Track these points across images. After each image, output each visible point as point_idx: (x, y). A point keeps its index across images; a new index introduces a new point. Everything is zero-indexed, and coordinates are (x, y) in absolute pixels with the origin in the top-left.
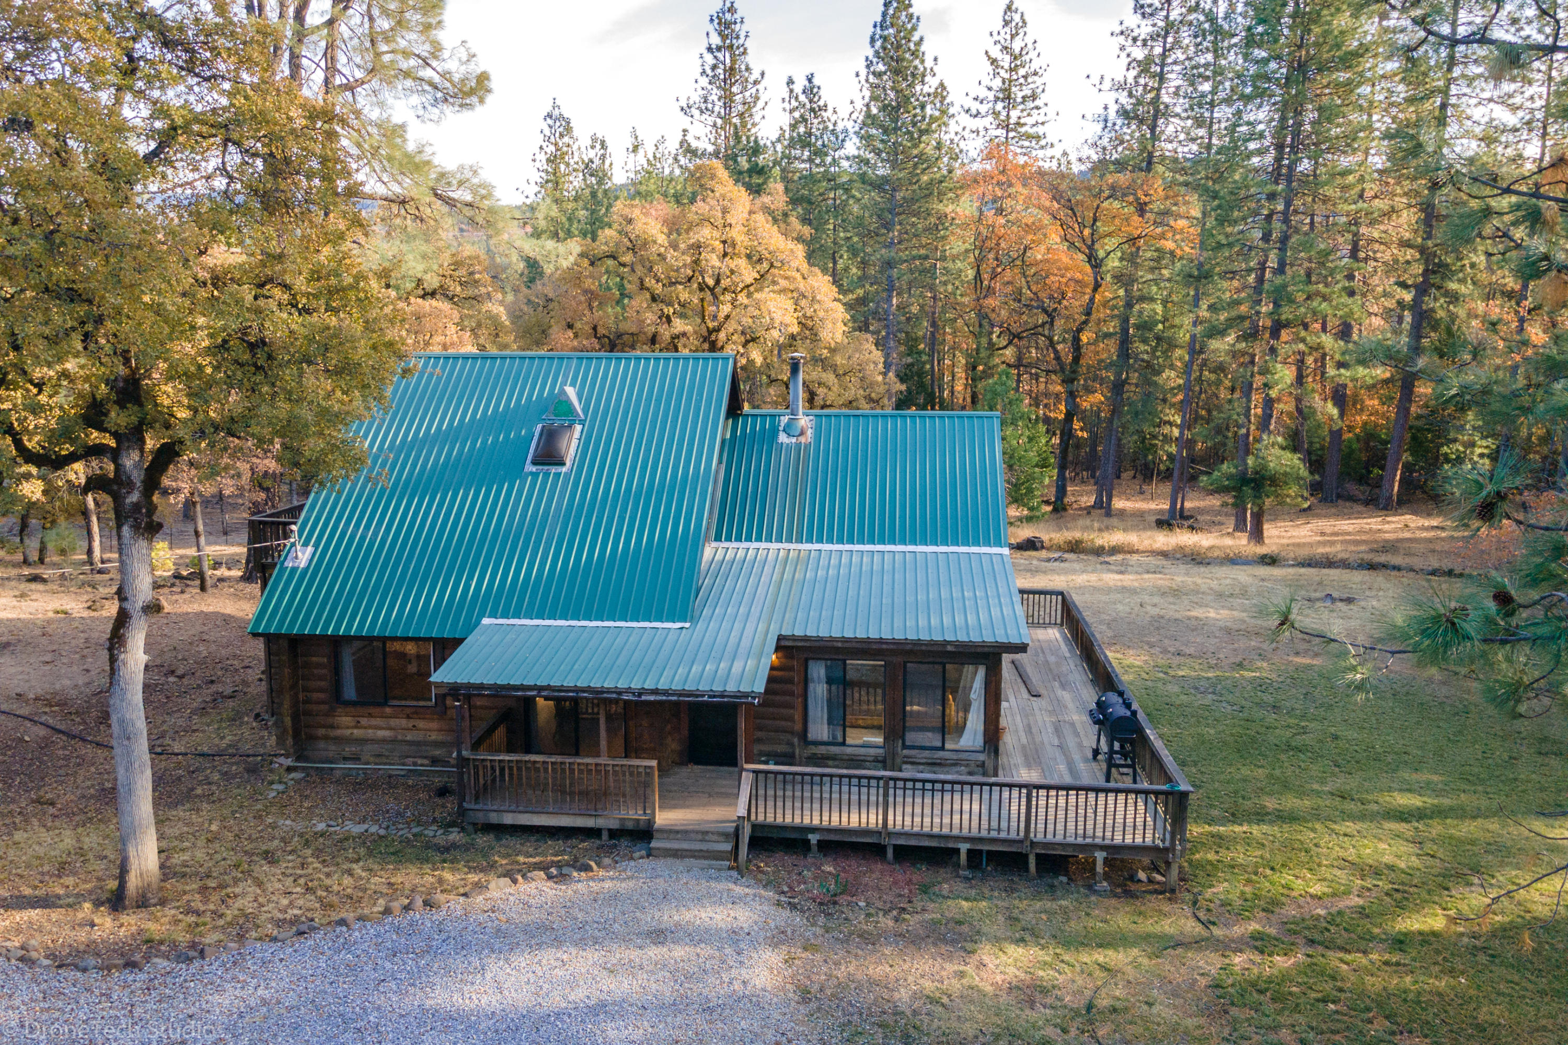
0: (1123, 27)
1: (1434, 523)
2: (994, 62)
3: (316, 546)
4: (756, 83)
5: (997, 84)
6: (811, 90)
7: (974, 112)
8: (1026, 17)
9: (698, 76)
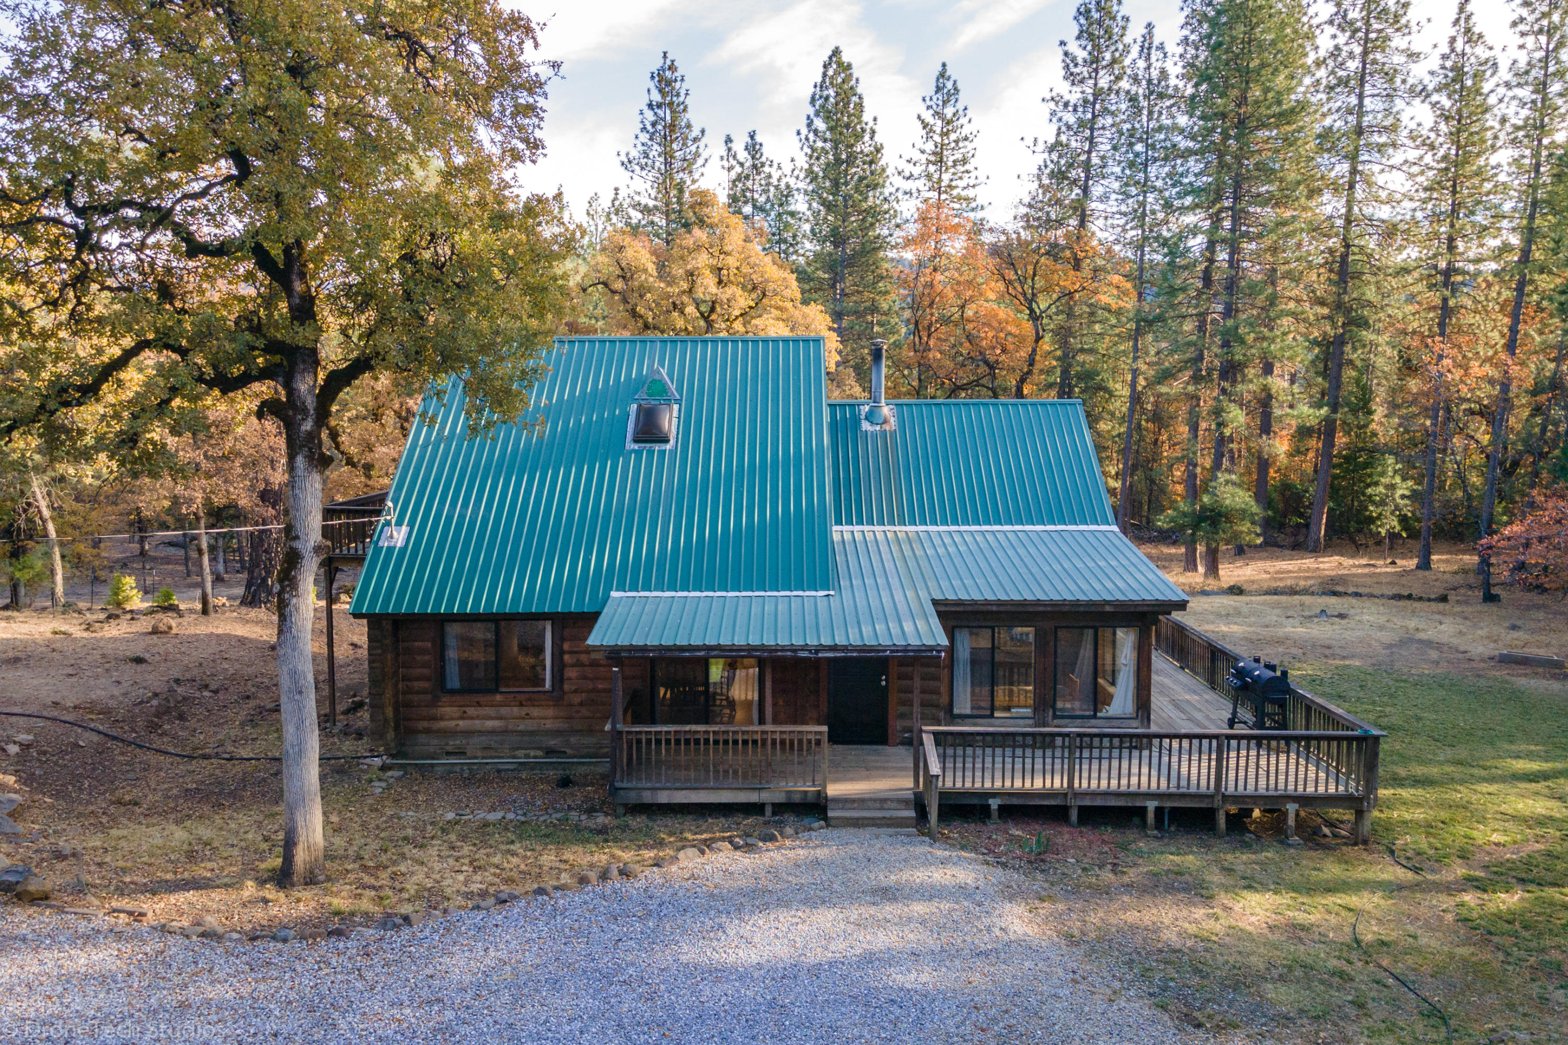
0: (1054, 94)
1: (1364, 561)
2: (925, 125)
3: (411, 525)
4: (695, 140)
5: (930, 147)
6: (754, 148)
7: (907, 174)
8: (959, 85)
9: (638, 132)
